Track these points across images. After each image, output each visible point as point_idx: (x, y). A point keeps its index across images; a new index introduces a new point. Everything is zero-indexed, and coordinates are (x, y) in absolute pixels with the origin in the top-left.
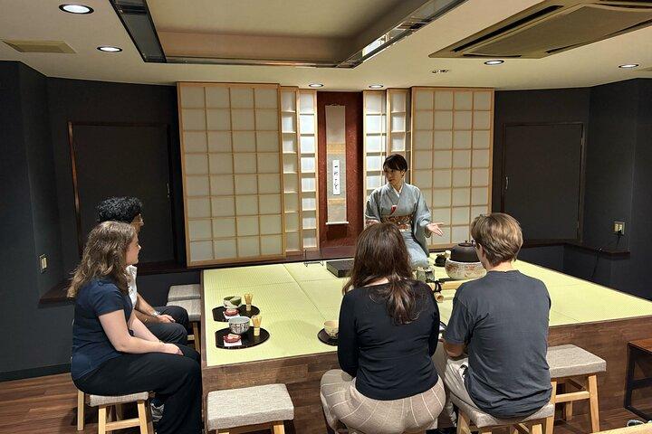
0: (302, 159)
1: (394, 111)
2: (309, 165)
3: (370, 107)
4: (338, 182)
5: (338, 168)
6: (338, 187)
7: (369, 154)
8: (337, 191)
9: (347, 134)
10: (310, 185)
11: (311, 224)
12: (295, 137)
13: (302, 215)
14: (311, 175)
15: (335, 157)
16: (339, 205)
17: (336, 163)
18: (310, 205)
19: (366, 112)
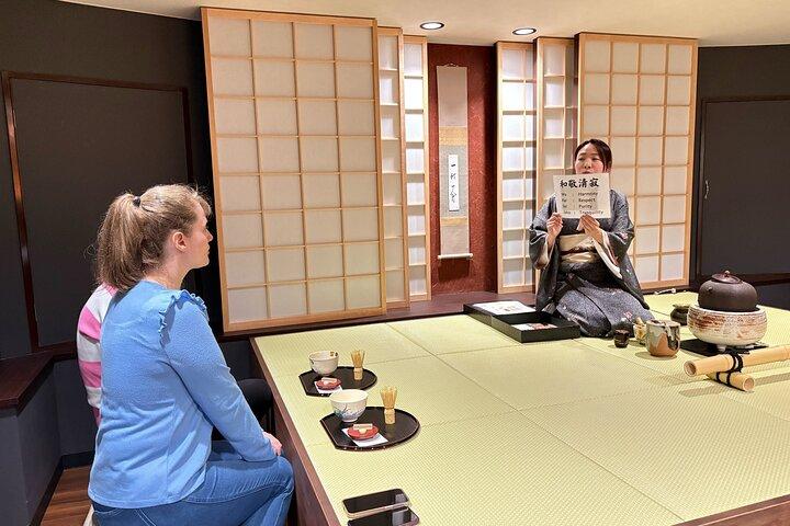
0: (408, 151)
1: (549, 74)
2: (417, 162)
3: (509, 68)
4: (456, 190)
5: (456, 168)
6: (457, 198)
7: (507, 144)
8: (454, 205)
9: (470, 113)
10: (417, 194)
11: (419, 257)
12: (397, 112)
13: (406, 242)
14: (418, 178)
15: (453, 150)
16: (458, 226)
17: (453, 159)
18: (418, 226)
19: (501, 76)
